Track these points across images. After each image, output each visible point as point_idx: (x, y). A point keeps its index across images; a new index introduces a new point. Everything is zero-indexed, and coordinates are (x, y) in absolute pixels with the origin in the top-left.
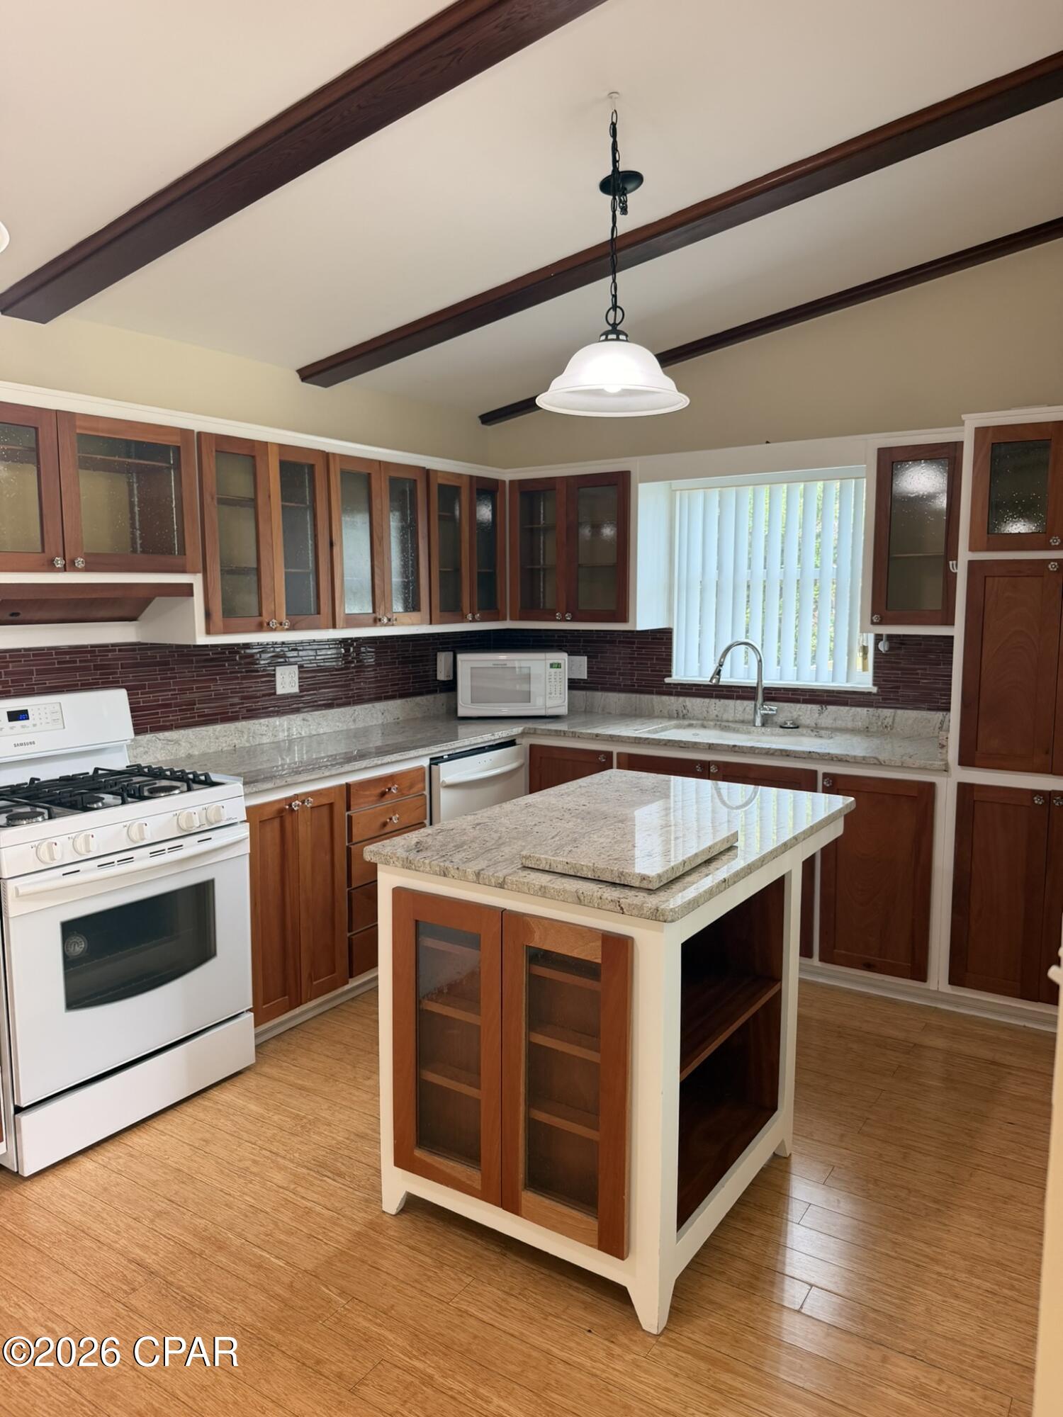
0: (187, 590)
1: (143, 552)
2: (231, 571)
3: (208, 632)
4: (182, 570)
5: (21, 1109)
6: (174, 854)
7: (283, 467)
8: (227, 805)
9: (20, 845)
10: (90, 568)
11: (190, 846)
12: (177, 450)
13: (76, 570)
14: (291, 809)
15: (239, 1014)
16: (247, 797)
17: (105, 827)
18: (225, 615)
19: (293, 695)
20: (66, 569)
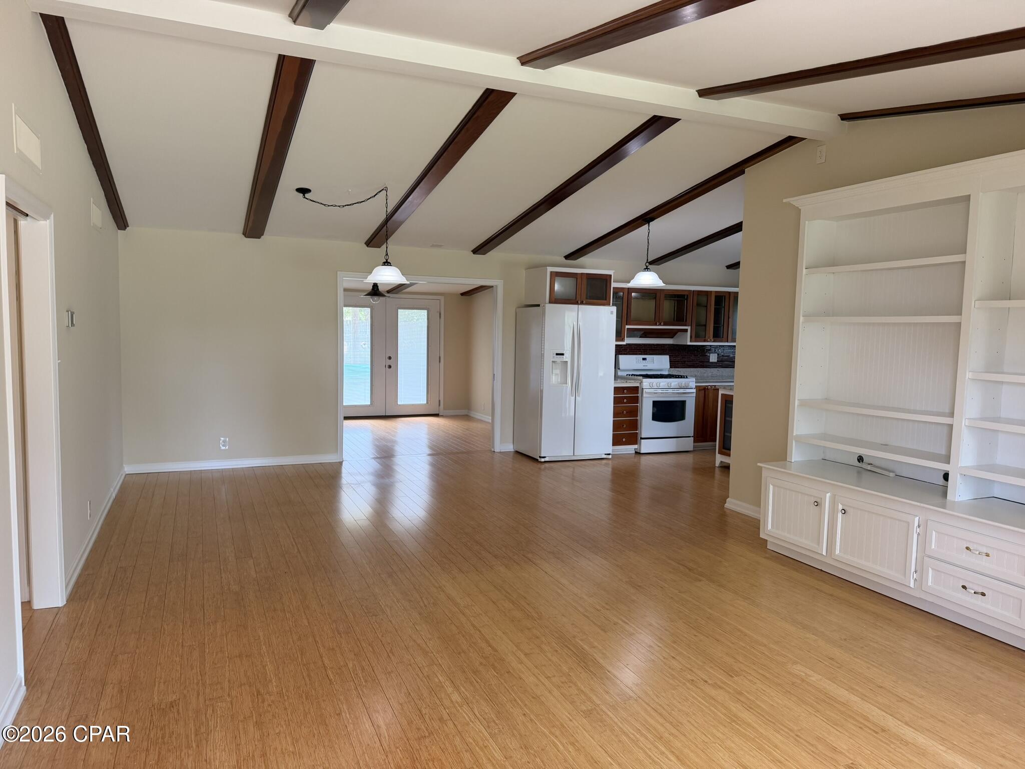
0: (686, 331)
1: (676, 321)
2: (698, 325)
3: (691, 341)
4: (686, 325)
5: (642, 438)
6: (678, 391)
7: (716, 297)
8: (691, 383)
9: (646, 382)
10: (664, 325)
11: (681, 391)
12: (687, 295)
13: (661, 325)
14: (708, 389)
15: (690, 437)
16: (696, 382)
17: (663, 382)
18: (696, 336)
19: (715, 363)
20: (659, 325)
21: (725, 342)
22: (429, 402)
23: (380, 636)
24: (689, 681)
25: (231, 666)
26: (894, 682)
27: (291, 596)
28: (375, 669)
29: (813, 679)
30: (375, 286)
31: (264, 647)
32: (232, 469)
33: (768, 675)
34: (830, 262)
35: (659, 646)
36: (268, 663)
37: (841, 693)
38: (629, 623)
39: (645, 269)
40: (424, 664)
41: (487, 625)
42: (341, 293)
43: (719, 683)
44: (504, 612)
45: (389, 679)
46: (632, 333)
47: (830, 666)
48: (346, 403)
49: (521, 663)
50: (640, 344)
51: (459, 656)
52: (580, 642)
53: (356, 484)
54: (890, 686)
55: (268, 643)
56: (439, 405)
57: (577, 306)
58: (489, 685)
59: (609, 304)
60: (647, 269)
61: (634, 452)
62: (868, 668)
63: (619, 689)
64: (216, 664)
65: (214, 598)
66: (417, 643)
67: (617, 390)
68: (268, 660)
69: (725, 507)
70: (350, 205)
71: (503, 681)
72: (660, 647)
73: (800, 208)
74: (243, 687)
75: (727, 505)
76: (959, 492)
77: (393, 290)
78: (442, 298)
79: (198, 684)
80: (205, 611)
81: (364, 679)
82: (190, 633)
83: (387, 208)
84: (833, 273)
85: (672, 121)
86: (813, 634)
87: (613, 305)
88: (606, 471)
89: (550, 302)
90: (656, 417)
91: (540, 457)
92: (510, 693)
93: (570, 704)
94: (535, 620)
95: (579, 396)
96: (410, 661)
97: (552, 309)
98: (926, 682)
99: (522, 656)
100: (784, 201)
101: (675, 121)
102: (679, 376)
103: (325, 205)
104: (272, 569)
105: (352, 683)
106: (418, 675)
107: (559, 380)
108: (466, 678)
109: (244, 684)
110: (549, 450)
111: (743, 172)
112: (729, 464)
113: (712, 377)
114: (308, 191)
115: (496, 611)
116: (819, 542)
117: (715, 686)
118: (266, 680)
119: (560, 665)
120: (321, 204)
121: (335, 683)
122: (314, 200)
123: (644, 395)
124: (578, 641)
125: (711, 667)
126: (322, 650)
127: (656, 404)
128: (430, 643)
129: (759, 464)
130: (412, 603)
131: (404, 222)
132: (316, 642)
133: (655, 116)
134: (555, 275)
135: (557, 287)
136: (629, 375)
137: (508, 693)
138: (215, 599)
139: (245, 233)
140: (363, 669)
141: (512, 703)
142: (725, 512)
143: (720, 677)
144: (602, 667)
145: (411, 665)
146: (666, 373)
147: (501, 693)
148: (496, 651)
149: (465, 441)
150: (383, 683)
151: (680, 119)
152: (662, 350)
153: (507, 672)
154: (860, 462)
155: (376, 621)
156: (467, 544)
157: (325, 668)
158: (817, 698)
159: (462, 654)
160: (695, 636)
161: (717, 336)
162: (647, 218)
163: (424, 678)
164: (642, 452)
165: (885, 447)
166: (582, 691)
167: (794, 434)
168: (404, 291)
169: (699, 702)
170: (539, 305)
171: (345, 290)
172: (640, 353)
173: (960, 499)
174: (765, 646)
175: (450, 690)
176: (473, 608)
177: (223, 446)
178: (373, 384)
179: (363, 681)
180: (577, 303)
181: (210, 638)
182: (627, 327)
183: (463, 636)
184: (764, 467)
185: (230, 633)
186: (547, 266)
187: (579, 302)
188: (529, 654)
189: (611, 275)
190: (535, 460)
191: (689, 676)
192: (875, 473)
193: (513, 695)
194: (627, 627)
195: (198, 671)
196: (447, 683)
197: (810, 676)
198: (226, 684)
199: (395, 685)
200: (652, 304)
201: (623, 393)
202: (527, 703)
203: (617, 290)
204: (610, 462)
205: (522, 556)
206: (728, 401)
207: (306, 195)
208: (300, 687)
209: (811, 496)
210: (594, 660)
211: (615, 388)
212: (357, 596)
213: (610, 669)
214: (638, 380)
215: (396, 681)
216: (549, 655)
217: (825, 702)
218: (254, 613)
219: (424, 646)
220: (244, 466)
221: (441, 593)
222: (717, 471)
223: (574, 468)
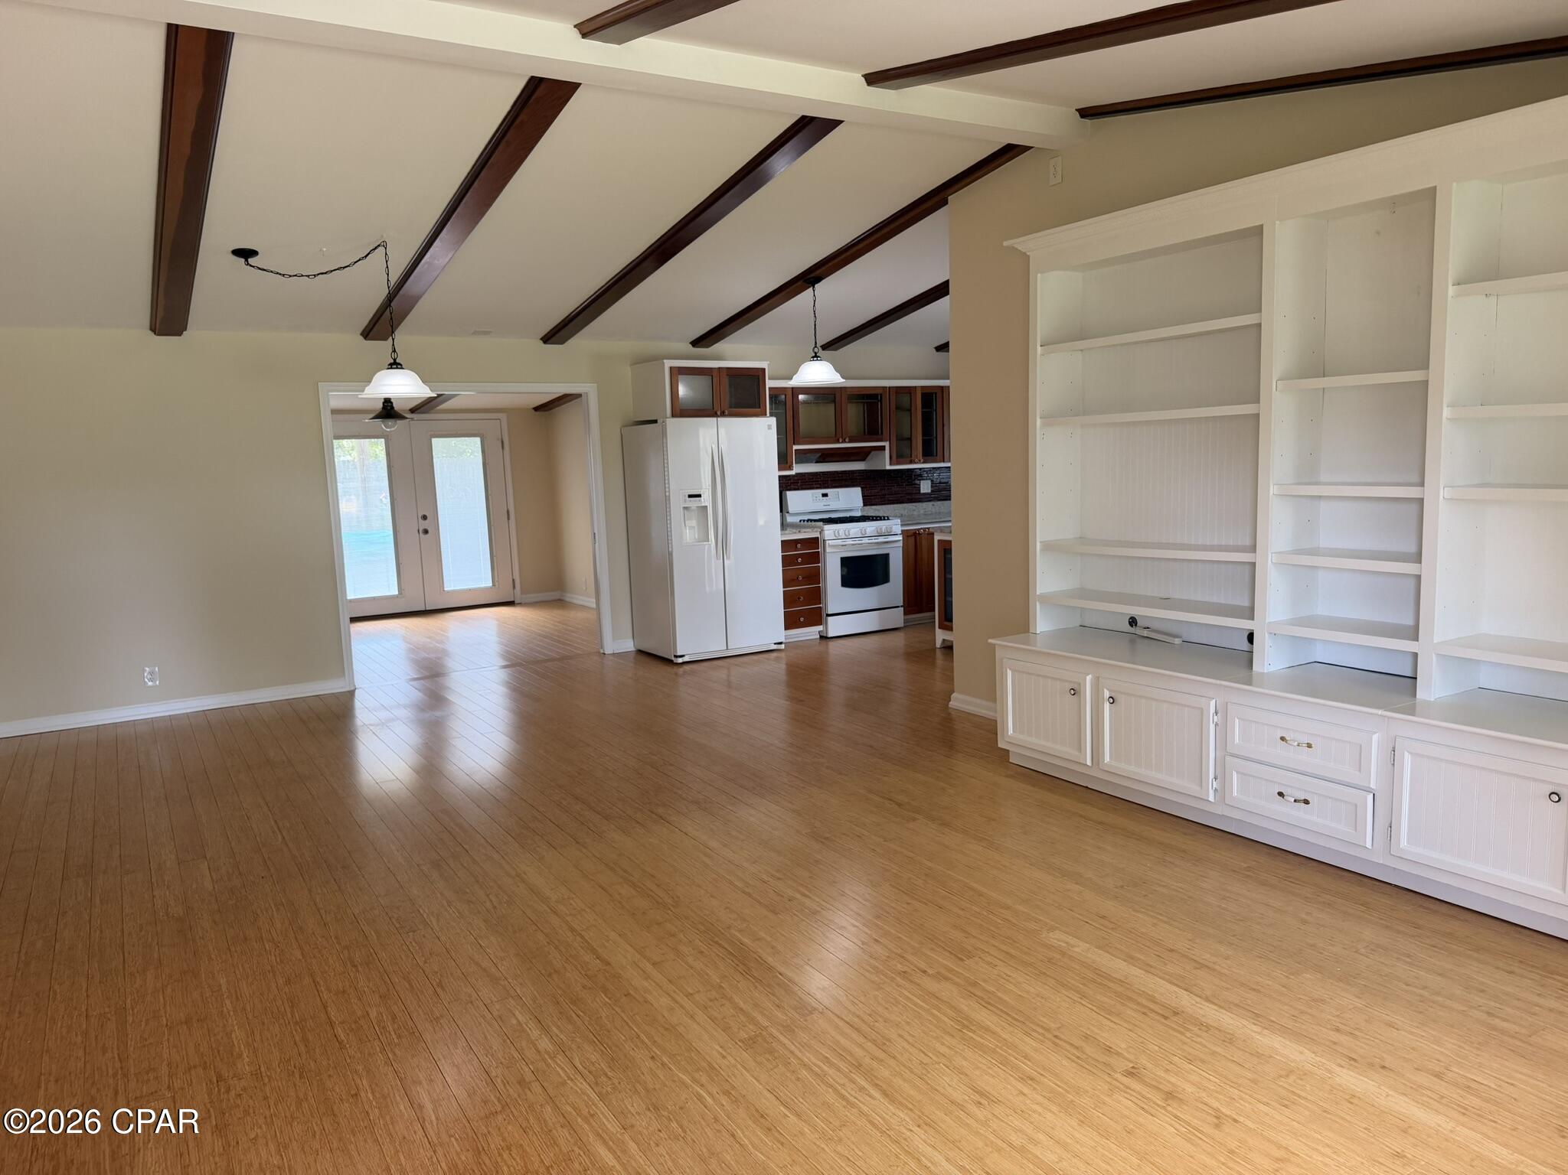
0: (883, 448)
1: (868, 434)
2: (900, 439)
3: (891, 464)
4: (881, 441)
5: (828, 615)
6: (876, 541)
7: (923, 395)
8: (894, 527)
9: (829, 530)
10: (850, 442)
11: (881, 539)
12: (881, 395)
13: (845, 442)
14: (919, 533)
15: (898, 607)
16: (902, 525)
17: (854, 528)
18: (897, 457)
19: (928, 494)
20: (842, 442)
21: (940, 462)
22: (497, 584)
23: (421, 964)
24: (899, 973)
25: (172, 1039)
26: (1190, 940)
27: (273, 915)
28: (414, 1016)
29: (1076, 949)
30: (387, 402)
31: (228, 1002)
32: (170, 716)
33: (1013, 951)
34: (1074, 334)
35: (854, 926)
36: (236, 1028)
37: (1118, 967)
38: (811, 895)
39: (813, 357)
40: (494, 999)
41: (595, 926)
42: (327, 419)
43: (943, 972)
44: (620, 902)
45: (437, 1028)
46: (804, 457)
47: (1102, 928)
48: (351, 595)
49: (648, 977)
50: (817, 473)
51: (549, 980)
52: (738, 935)
53: (378, 725)
54: (1184, 946)
55: (234, 996)
56: (514, 587)
57: (715, 419)
58: (598, 1018)
59: (764, 414)
60: (816, 357)
61: (818, 637)
62: (1154, 925)
63: (798, 999)
64: (146, 1040)
65: (141, 931)
66: (481, 968)
67: (786, 545)
68: (235, 1022)
69: (950, 706)
70: (325, 273)
71: (617, 1009)
72: (857, 927)
73: (1028, 254)
74: (193, 1072)
75: (953, 704)
76: (1270, 659)
77: (420, 408)
78: (503, 416)
79: (115, 1075)
80: (126, 954)
81: (395, 1033)
82: (100, 994)
83: (388, 275)
84: (1081, 350)
85: (832, 124)
86: (1076, 883)
87: (771, 415)
88: (777, 668)
89: (674, 415)
90: (848, 581)
91: (676, 656)
92: (630, 1027)
93: (723, 1033)
94: (669, 909)
95: (728, 558)
96: (470, 996)
97: (676, 426)
98: (1234, 936)
99: (649, 968)
100: (1005, 244)
101: (836, 123)
102: (877, 517)
103: (284, 275)
104: (240, 874)
105: (377, 1043)
106: (483, 1017)
107: (696, 536)
108: (561, 1013)
109: (195, 1067)
110: (689, 645)
111: (945, 202)
112: (952, 642)
113: (922, 515)
114: (252, 253)
115: (608, 903)
116: (1080, 747)
117: (939, 977)
118: (232, 1054)
119: (707, 974)
120: (278, 273)
121: (348, 1046)
122: (265, 268)
123: (828, 550)
124: (734, 932)
125: (932, 949)
126: (325, 995)
127: (846, 562)
128: (502, 965)
129: (990, 641)
130: (472, 906)
131: (421, 297)
132: (316, 984)
133: (803, 117)
134: (677, 372)
135: (682, 390)
136: (804, 521)
137: (626, 1027)
138: (143, 933)
139: (153, 327)
140: (394, 1018)
141: (633, 1042)
142: (949, 714)
143: (945, 962)
144: (771, 969)
145: (471, 1002)
146: (858, 514)
147: (616, 1028)
148: (608, 964)
149: (559, 642)
150: (427, 1037)
151: (842, 122)
152: (850, 479)
153: (625, 996)
154: (1132, 626)
155: (414, 940)
156: (561, 803)
157: (331, 1024)
158: (1084, 978)
159: (555, 976)
160: (908, 904)
161: (929, 453)
162: (810, 278)
163: (494, 1021)
164: (830, 635)
165: (1166, 602)
166: (741, 1009)
167: (1038, 593)
168: (438, 408)
169: (916, 1004)
170: (655, 421)
171: (334, 412)
172: (818, 486)
173: (1272, 669)
174: (1008, 908)
175: (535, 1033)
176: (571, 901)
177: (151, 680)
178: (400, 562)
179: (394, 1036)
180: (714, 415)
181: (134, 999)
182: (795, 447)
183: (556, 948)
184: (999, 645)
185: (169, 986)
186: (663, 359)
187: (719, 413)
188: (659, 963)
189: (764, 369)
190: (668, 662)
191: (899, 966)
192: (1156, 641)
193: (635, 1029)
194: (807, 902)
195: (116, 1056)
196: (531, 1024)
197: (1073, 946)
198: (164, 1070)
199: (447, 1037)
200: (830, 410)
201: (796, 549)
202: (656, 1039)
203: (776, 393)
204: (783, 655)
205: (650, 813)
206: (946, 548)
207: (249, 260)
208: (289, 1060)
209: (1066, 681)
210: (759, 959)
211: (783, 542)
212: (382, 902)
213: (782, 970)
214: (816, 527)
215: (449, 1031)
216: (690, 960)
217: (1094, 981)
218: (211, 948)
219: (493, 970)
220: (189, 711)
221: (519, 884)
222: (939, 655)
223: (729, 669)
